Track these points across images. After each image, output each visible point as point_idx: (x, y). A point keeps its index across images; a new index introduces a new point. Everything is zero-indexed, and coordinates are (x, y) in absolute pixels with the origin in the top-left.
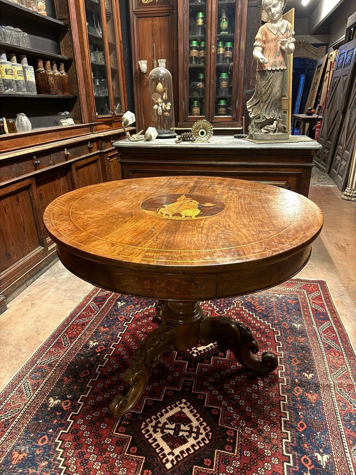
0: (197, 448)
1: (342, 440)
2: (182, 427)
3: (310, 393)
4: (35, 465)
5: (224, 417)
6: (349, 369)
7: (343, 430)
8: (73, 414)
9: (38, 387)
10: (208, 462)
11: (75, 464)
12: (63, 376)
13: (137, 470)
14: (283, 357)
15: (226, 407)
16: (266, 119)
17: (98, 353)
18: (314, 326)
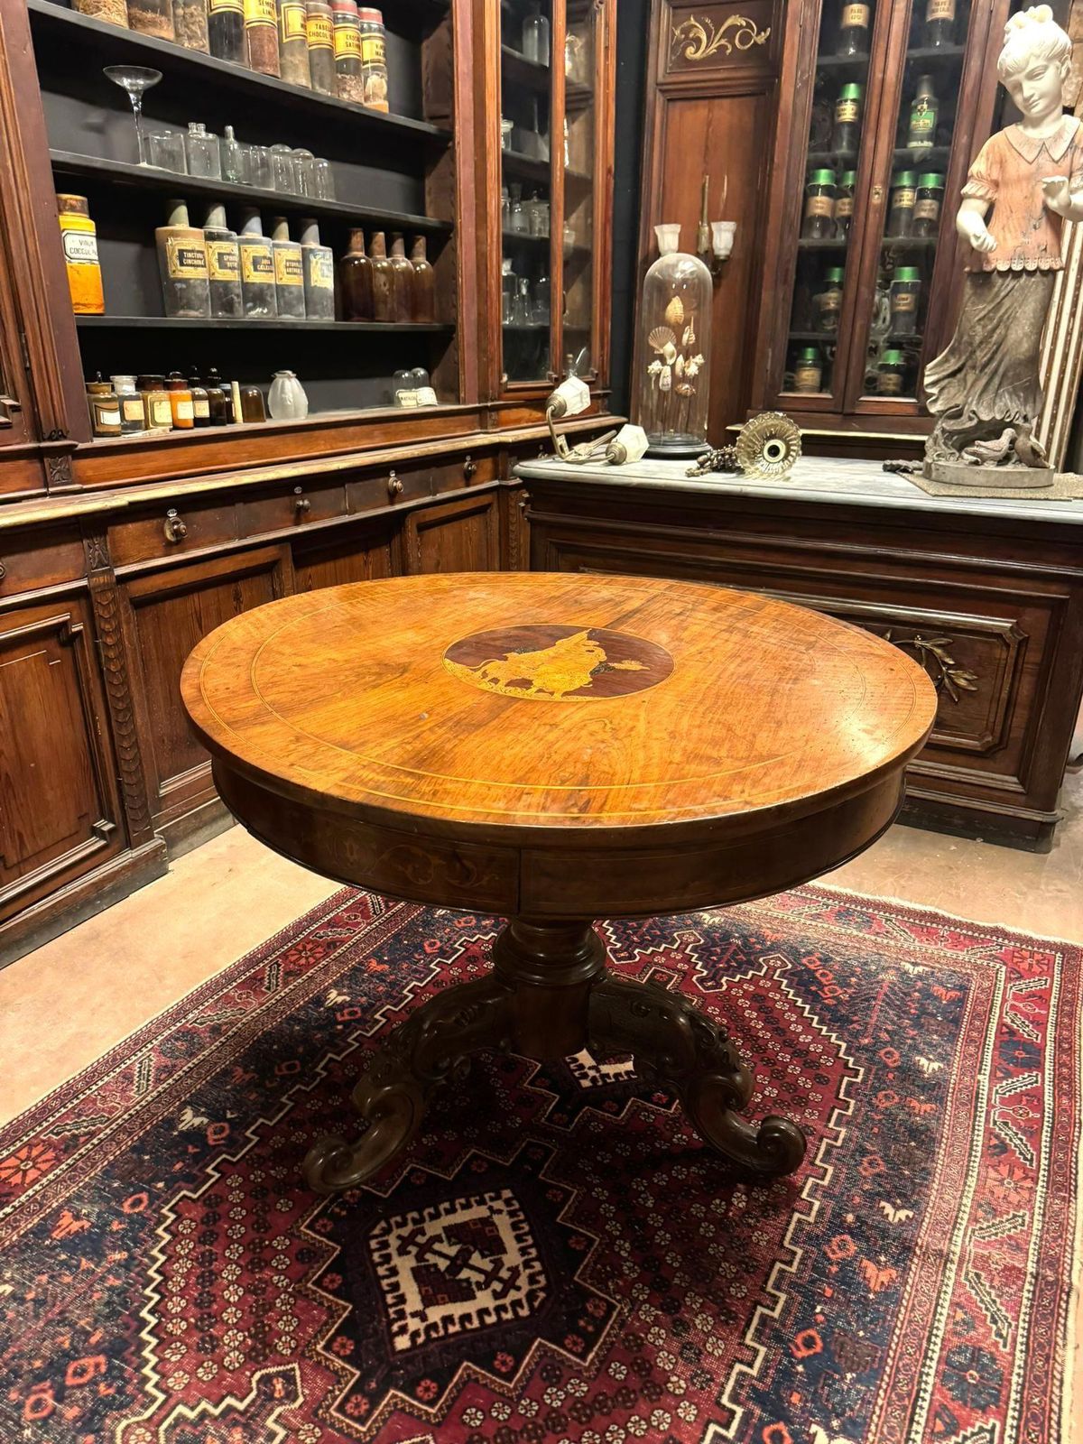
0: (491, 1320)
1: (913, 1413)
2: (476, 1259)
3: (878, 1262)
4: (98, 1254)
5: (595, 1263)
6: (1037, 1225)
7: (929, 1388)
8: (224, 1160)
9: (171, 1075)
10: (504, 1363)
11: (186, 1276)
12: (235, 1063)
13: (320, 1331)
14: (839, 1143)
15: (613, 1239)
16: (980, 422)
17: (340, 1023)
18: (980, 1077)
